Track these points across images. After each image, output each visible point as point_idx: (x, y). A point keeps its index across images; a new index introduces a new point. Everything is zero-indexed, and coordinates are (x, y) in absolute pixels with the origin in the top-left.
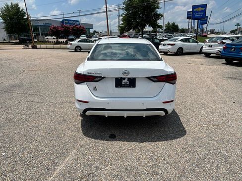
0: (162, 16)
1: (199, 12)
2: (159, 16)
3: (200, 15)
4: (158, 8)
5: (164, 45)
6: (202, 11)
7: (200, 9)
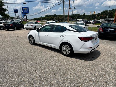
0: (7, 10)
1: (26, 10)
2: (5, 10)
3: (27, 11)
4: (4, 5)
5: (28, 25)
6: (27, 10)
7: (26, 9)
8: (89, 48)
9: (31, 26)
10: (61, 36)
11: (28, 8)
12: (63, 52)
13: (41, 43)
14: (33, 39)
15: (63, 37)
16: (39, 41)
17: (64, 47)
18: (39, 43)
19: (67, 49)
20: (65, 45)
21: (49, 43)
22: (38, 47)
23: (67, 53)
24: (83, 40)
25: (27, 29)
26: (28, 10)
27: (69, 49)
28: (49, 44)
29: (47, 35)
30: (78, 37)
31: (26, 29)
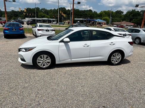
10: (110, 44)
13: (73, 60)
14: (49, 58)
15: (114, 44)
16: (69, 58)
17: (113, 56)
20: (116, 53)
21: (89, 57)
28: (90, 58)
29: (88, 46)
30: (129, 42)
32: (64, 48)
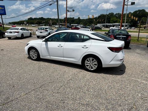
3: (2, 12)
6: (2, 10)
8: (121, 60)
9: (16, 34)
10: (83, 47)
11: (4, 7)
12: (87, 67)
13: (51, 57)
14: (36, 53)
15: (87, 48)
17: (87, 60)
18: (48, 57)
19: (92, 63)
20: (90, 58)
21: (64, 57)
22: (46, 64)
23: (92, 68)
24: (114, 51)
25: (10, 38)
26: (4, 10)
27: (96, 63)
28: (65, 59)
29: (62, 47)
31: (8, 37)
32: (45, 46)
